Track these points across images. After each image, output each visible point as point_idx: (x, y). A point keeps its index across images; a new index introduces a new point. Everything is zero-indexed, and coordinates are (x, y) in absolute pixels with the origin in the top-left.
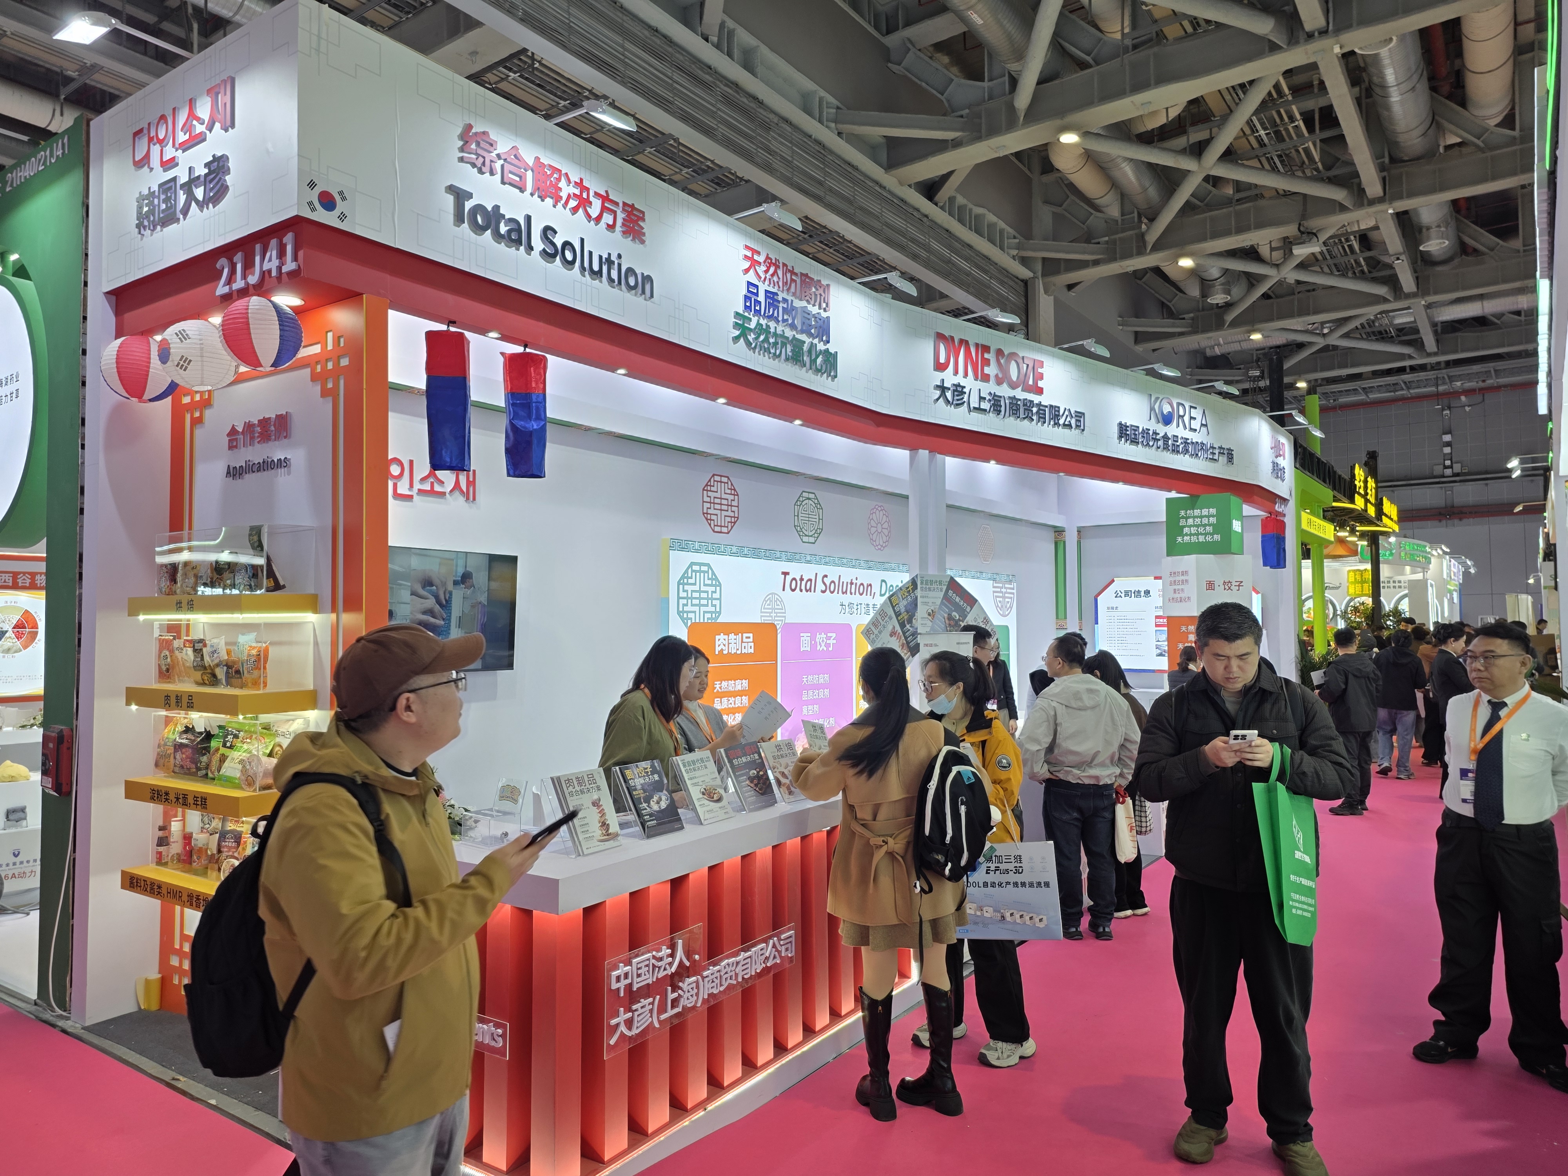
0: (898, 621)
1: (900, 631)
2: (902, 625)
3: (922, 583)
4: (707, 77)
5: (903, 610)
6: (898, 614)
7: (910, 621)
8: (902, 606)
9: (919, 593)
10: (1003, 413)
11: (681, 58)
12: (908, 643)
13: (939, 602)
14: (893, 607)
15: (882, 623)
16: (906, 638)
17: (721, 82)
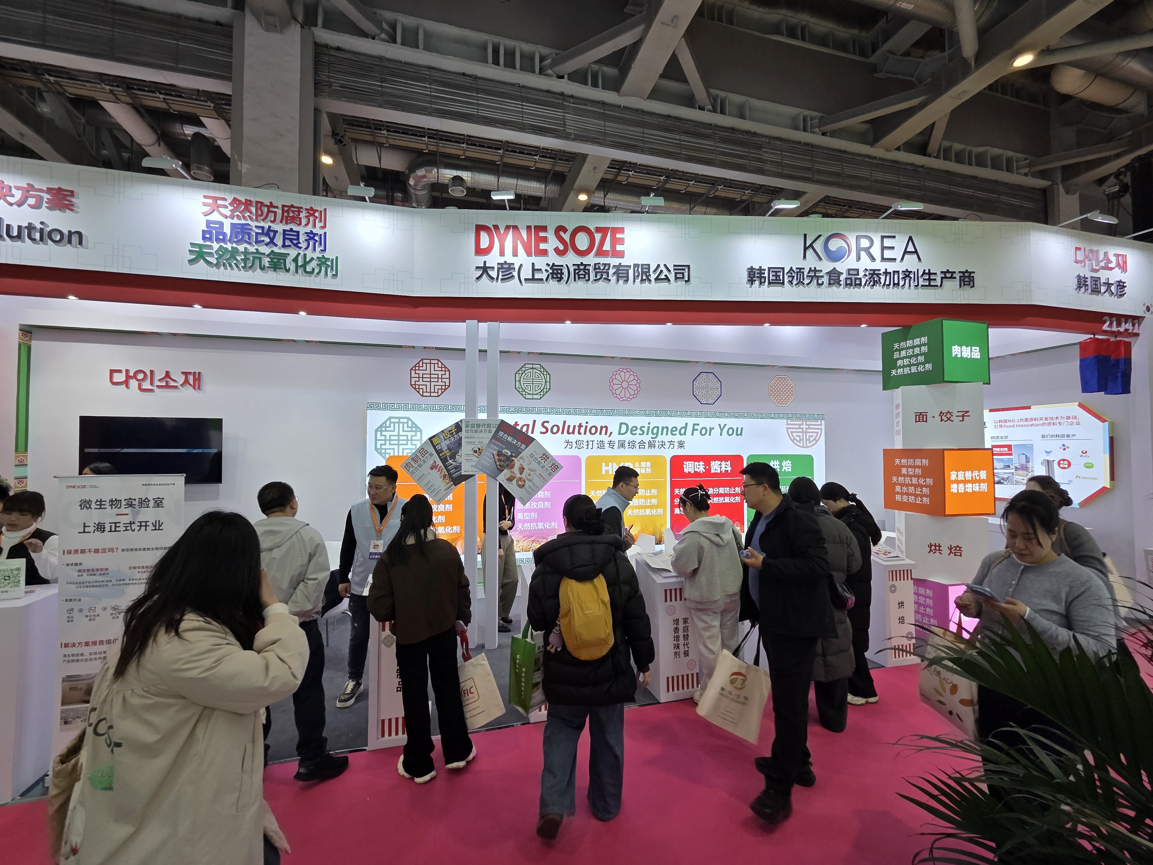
0: (440, 457)
1: (441, 464)
2: (444, 460)
3: (467, 426)
4: (709, 131)
5: (445, 448)
6: (439, 452)
7: (453, 457)
8: (444, 445)
9: (463, 434)
10: (565, 278)
11: (688, 126)
12: (450, 475)
13: (487, 441)
14: (434, 447)
15: (422, 459)
16: (448, 471)
17: (720, 131)
